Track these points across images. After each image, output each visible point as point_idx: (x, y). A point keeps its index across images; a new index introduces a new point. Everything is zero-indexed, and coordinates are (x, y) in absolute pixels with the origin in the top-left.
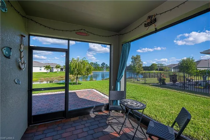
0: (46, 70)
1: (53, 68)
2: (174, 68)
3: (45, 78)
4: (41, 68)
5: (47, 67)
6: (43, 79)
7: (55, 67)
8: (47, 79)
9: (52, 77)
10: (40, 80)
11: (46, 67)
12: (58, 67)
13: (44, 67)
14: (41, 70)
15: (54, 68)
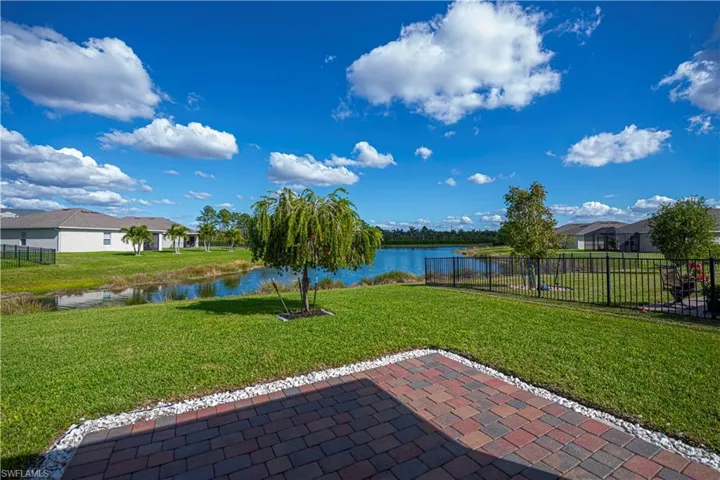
0: (130, 242)
1: (156, 234)
2: (587, 237)
3: (131, 277)
4: (107, 237)
5: (135, 233)
6: (120, 278)
7: (165, 231)
8: (138, 278)
9: (156, 269)
10: (110, 283)
11: (131, 232)
12: (180, 233)
13: (120, 232)
14: (107, 242)
15: (161, 236)
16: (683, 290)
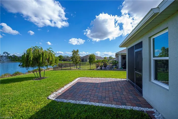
16: (97, 67)
